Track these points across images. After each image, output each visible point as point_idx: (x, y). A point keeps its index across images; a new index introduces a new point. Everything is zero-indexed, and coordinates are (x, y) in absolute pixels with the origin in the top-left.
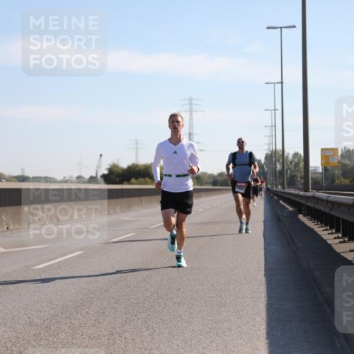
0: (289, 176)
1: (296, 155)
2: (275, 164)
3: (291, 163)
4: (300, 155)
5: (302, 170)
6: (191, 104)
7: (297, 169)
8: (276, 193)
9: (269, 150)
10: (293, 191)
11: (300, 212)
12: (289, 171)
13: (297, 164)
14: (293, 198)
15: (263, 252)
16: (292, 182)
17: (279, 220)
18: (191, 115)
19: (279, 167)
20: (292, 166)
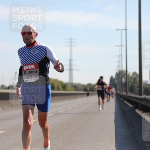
0: (130, 86)
1: (134, 73)
2: (122, 79)
3: (131, 78)
4: (137, 74)
5: (138, 83)
6: (71, 42)
7: (135, 82)
8: (122, 96)
9: (118, 70)
10: (132, 95)
11: (137, 108)
12: (130, 83)
13: (135, 79)
14: (133, 99)
15: (114, 132)
16: (132, 90)
17: (124, 112)
18: (71, 48)
19: (124, 80)
20: (132, 80)
